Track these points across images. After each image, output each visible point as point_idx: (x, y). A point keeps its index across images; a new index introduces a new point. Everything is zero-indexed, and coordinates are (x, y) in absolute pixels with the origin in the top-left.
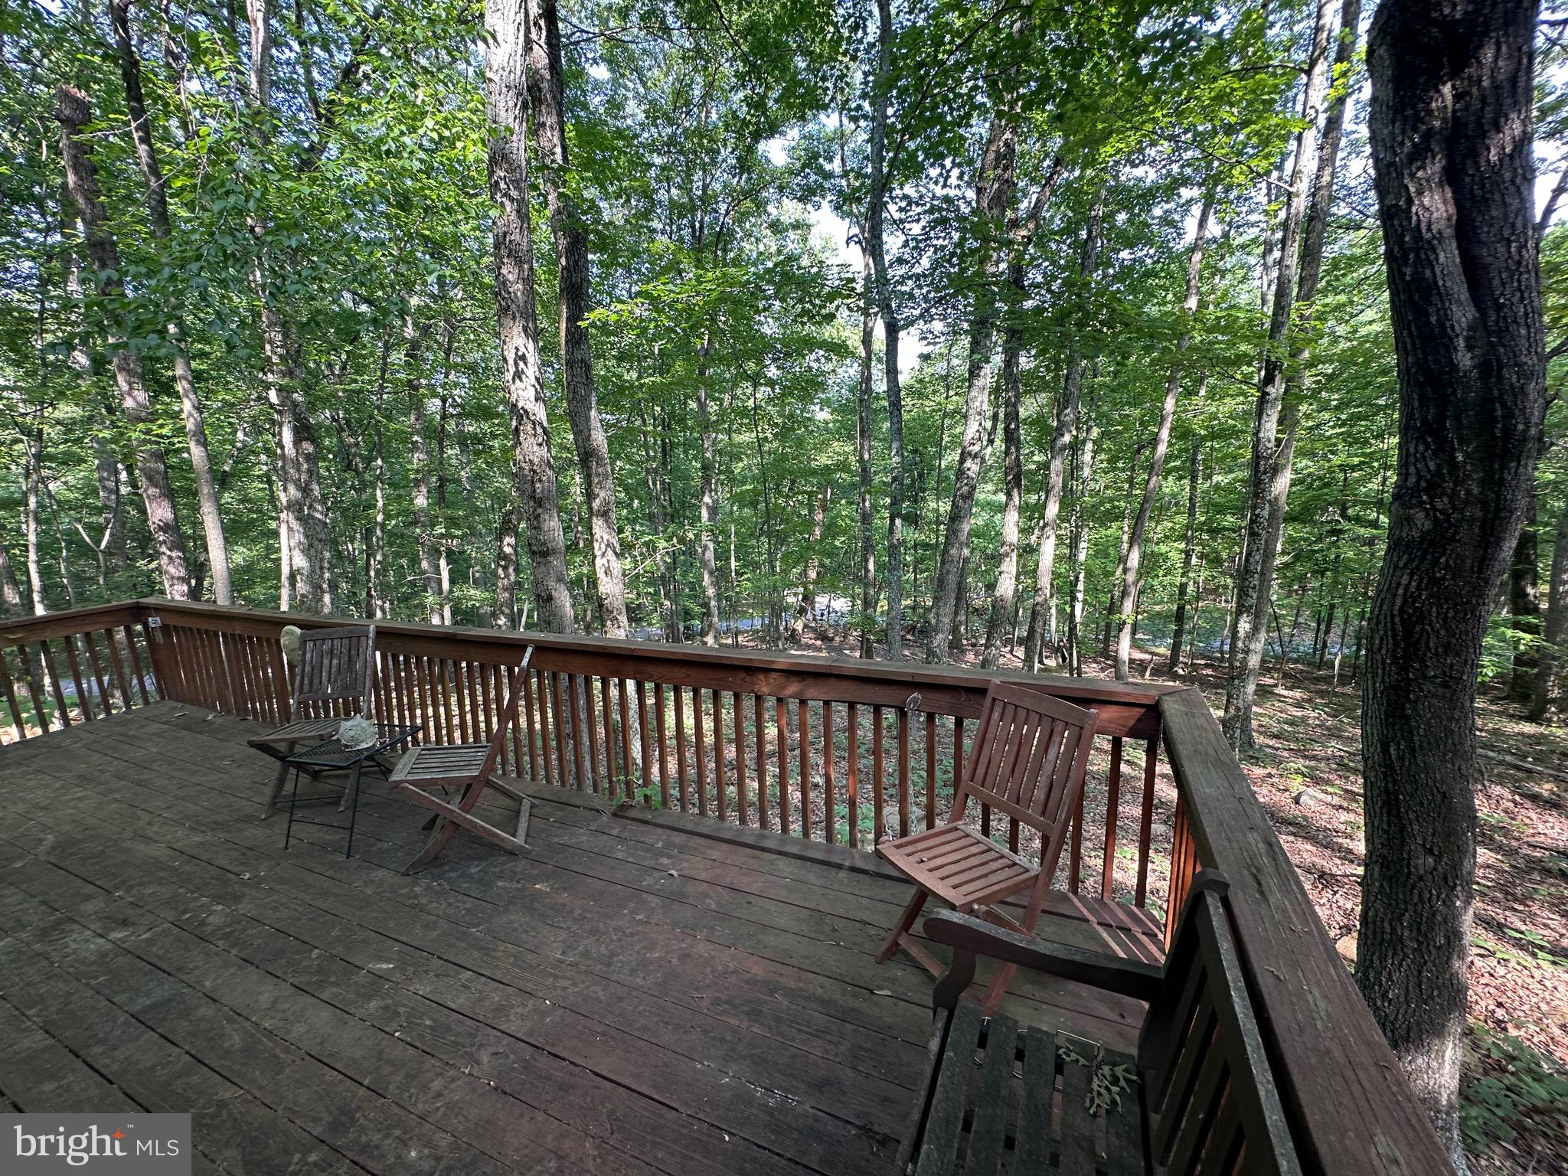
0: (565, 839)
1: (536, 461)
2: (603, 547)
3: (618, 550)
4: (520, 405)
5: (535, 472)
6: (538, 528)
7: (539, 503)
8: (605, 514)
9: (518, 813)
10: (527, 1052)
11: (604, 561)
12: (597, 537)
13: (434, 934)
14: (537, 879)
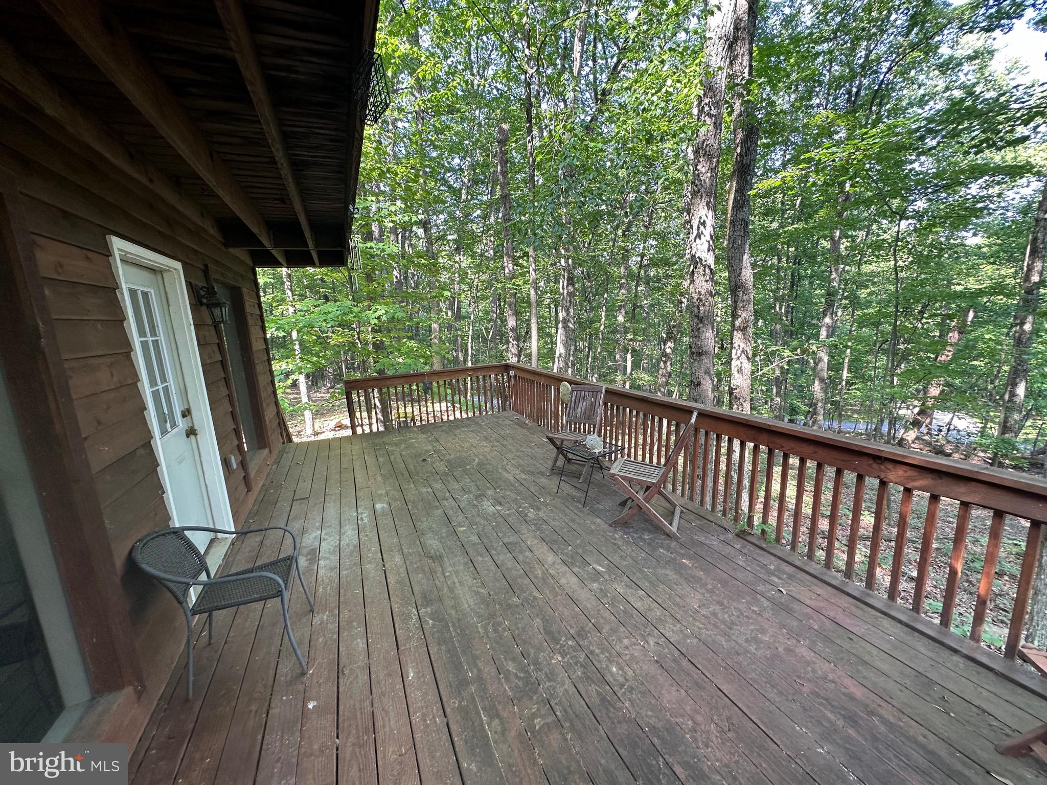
0: (702, 539)
1: (703, 292)
2: (739, 352)
3: (750, 356)
4: (697, 256)
5: (701, 300)
6: (698, 337)
7: (701, 320)
8: (743, 329)
9: (673, 513)
10: (677, 653)
11: (738, 363)
12: (735, 345)
13: (625, 563)
14: (683, 556)
